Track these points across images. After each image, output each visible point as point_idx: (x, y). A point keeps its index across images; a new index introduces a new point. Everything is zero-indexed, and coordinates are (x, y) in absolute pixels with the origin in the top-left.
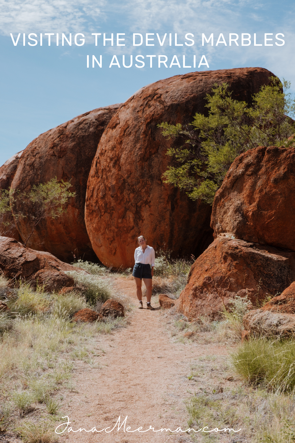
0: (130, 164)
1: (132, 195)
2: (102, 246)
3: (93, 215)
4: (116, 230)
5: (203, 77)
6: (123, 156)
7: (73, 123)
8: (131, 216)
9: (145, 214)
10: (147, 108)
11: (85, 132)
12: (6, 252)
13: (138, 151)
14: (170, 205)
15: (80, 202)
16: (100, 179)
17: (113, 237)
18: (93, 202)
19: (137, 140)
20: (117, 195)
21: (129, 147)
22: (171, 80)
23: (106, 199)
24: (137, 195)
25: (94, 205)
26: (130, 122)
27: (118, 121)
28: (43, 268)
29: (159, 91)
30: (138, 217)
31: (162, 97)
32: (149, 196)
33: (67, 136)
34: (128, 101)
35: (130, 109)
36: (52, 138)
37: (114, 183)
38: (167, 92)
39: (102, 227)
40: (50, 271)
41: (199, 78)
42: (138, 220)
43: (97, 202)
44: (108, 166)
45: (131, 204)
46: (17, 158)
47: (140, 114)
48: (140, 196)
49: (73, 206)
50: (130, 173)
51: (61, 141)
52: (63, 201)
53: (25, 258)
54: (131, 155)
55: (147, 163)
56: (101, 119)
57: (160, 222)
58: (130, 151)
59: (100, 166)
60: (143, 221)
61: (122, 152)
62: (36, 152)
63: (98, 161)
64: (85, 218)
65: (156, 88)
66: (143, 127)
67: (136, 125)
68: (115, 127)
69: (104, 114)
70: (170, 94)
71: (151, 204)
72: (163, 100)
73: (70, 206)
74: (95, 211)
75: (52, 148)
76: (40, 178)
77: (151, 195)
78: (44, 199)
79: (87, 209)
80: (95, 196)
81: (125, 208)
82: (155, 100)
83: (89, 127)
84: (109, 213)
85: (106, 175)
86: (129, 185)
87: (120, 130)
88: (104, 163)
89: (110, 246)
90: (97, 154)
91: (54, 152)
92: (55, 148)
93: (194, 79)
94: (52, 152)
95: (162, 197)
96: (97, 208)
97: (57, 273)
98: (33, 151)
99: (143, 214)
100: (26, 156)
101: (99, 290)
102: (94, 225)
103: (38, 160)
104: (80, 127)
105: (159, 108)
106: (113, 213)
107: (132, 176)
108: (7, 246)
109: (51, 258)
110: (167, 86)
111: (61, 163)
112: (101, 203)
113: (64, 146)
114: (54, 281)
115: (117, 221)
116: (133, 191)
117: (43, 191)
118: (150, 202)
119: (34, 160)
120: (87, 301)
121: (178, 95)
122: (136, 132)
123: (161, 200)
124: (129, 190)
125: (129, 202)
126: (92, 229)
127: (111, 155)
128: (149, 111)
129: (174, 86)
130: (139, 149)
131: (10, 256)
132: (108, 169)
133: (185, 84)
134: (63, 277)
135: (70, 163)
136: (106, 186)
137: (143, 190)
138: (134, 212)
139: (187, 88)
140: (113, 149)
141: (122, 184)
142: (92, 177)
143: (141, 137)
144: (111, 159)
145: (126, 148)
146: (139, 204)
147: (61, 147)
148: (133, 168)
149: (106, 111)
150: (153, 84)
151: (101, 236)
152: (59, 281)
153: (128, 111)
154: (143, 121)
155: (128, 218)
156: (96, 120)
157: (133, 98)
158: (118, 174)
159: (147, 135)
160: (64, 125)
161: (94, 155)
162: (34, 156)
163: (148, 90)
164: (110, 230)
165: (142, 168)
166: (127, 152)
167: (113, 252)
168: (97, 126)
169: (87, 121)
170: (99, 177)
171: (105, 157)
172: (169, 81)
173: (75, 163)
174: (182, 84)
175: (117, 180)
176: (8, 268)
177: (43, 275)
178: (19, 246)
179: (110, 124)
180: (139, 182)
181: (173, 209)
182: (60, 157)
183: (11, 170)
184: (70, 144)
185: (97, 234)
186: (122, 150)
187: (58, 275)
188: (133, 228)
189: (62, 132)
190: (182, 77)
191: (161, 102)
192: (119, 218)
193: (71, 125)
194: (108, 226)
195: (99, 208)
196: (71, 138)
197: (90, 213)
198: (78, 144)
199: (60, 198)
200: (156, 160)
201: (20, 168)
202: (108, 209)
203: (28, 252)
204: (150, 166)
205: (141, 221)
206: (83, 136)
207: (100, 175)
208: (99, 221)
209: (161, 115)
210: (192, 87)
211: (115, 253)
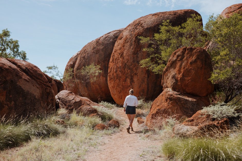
0: (128, 56)
1: (129, 71)
2: (115, 95)
3: (111, 80)
4: (122, 87)
5: (162, 14)
6: (125, 52)
7: (103, 38)
8: (129, 81)
9: (135, 79)
10: (136, 30)
11: (108, 41)
12: (67, 97)
13: (131, 50)
14: (147, 75)
15: (106, 74)
16: (114, 63)
17: (121, 90)
18: (111, 74)
19: (131, 45)
20: (122, 71)
21: (127, 48)
22: (147, 17)
23: (117, 73)
24: (131, 71)
25: (112, 75)
26: (128, 37)
27: (123, 36)
28: (83, 105)
29: (142, 22)
30: (132, 81)
31: (143, 24)
32: (137, 71)
33: (100, 44)
34: (127, 27)
35: (128, 30)
36: (93, 45)
37: (121, 65)
38: (145, 22)
39: (116, 86)
40: (86, 106)
41: (160, 15)
42: (132, 82)
43: (113, 74)
44: (118, 57)
45: (129, 75)
46: (78, 54)
47: (133, 32)
48: (133, 71)
49: (103, 76)
50: (128, 60)
51: (97, 46)
52: (97, 74)
53: (75, 100)
54: (128, 52)
55: (136, 55)
56: (116, 35)
57: (142, 83)
58: (128, 50)
59: (114, 57)
60: (134, 83)
61: (124, 50)
62: (86, 51)
63: (114, 55)
64: (108, 82)
65: (140, 20)
66: (134, 39)
67: (131, 38)
68: (121, 39)
69: (117, 33)
70: (147, 23)
71: (138, 75)
72: (143, 26)
73: (101, 76)
74: (112, 78)
75: (93, 49)
76: (88, 63)
77: (138, 71)
78: (88, 73)
79: (109, 77)
80: (112, 71)
81: (126, 77)
82: (139, 26)
83: (110, 39)
84: (119, 79)
85: (117, 61)
86: (128, 66)
87: (123, 40)
88: (116, 56)
89: (120, 95)
90: (113, 52)
91: (94, 51)
92: (94, 49)
93: (158, 16)
94: (93, 51)
95: (143, 71)
96: (113, 77)
97: (90, 107)
98: (84, 51)
99: (134, 79)
100: (81, 53)
101: (108, 115)
102: (112, 85)
103: (87, 55)
104: (106, 39)
105: (141, 29)
106: (120, 79)
107: (129, 62)
108: (67, 95)
109: (87, 100)
110: (145, 19)
111: (97, 56)
112: (115, 74)
113: (98, 48)
114: (88, 111)
115: (122, 83)
116: (130, 69)
117: (87, 69)
118: (137, 74)
119: (85, 55)
120: (102, 120)
121: (150, 23)
122: (131, 41)
123: (143, 73)
124: (127, 68)
125: (128, 74)
126: (111, 87)
127: (119, 52)
128: (137, 31)
129: (148, 19)
130: (132, 49)
131: (68, 99)
132: (118, 58)
133: (154, 18)
134: (92, 109)
135: (101, 56)
136: (117, 67)
137: (134, 68)
138: (130, 79)
139: (154, 20)
140: (120, 49)
141: (125, 65)
142: (111, 62)
143: (133, 43)
144: (119, 54)
145: (126, 49)
146: (132, 75)
147: (97, 49)
148: (129, 58)
149: (118, 31)
150: (139, 19)
151: (115, 90)
152: (90, 111)
153: (127, 31)
154: (134, 36)
155: (127, 82)
156: (113, 36)
157: (129, 25)
158: (123, 61)
159: (136, 42)
160: (99, 39)
161: (112, 52)
162: (85, 53)
163: (137, 21)
164: (119, 87)
165: (134, 58)
166: (126, 51)
167: (121, 97)
168: (114, 39)
169: (109, 36)
170: (114, 62)
171: (117, 53)
172: (146, 17)
173: (104, 56)
174: (152, 18)
175: (122, 63)
176: (67, 105)
177: (83, 108)
178: (73, 94)
179: (119, 37)
180: (132, 65)
181: (148, 77)
182: (96, 53)
183: (75, 60)
184: (101, 47)
185: (113, 89)
186: (125, 49)
187: (90, 108)
188: (130, 86)
189: (98, 41)
190: (152, 15)
191: (143, 27)
192: (123, 81)
193: (102, 38)
194: (118, 85)
195: (114, 77)
196: (102, 44)
197: (110, 79)
198: (105, 47)
199: (95, 73)
200: (140, 54)
201: (79, 59)
202: (118, 77)
203: (76, 98)
204: (137, 57)
205: (133, 83)
206: (107, 43)
207: (114, 61)
208: (114, 83)
209: (142, 33)
210: (157, 19)
211: (122, 98)
